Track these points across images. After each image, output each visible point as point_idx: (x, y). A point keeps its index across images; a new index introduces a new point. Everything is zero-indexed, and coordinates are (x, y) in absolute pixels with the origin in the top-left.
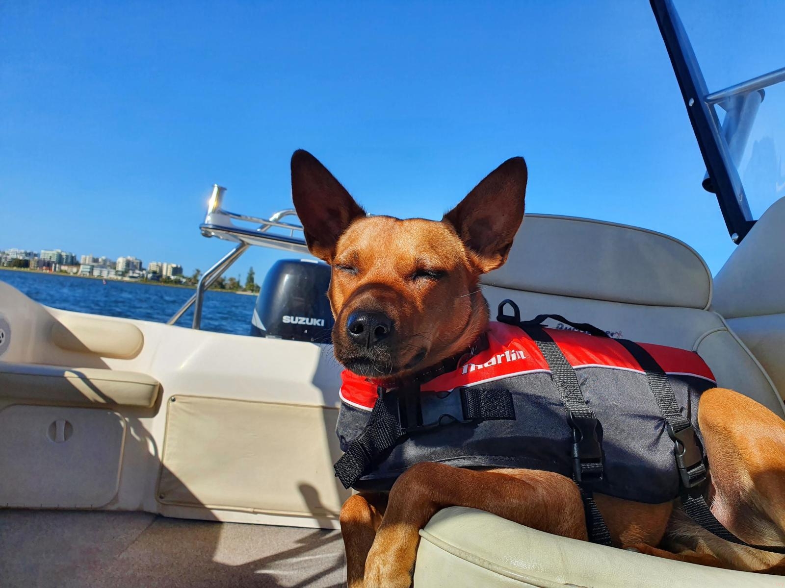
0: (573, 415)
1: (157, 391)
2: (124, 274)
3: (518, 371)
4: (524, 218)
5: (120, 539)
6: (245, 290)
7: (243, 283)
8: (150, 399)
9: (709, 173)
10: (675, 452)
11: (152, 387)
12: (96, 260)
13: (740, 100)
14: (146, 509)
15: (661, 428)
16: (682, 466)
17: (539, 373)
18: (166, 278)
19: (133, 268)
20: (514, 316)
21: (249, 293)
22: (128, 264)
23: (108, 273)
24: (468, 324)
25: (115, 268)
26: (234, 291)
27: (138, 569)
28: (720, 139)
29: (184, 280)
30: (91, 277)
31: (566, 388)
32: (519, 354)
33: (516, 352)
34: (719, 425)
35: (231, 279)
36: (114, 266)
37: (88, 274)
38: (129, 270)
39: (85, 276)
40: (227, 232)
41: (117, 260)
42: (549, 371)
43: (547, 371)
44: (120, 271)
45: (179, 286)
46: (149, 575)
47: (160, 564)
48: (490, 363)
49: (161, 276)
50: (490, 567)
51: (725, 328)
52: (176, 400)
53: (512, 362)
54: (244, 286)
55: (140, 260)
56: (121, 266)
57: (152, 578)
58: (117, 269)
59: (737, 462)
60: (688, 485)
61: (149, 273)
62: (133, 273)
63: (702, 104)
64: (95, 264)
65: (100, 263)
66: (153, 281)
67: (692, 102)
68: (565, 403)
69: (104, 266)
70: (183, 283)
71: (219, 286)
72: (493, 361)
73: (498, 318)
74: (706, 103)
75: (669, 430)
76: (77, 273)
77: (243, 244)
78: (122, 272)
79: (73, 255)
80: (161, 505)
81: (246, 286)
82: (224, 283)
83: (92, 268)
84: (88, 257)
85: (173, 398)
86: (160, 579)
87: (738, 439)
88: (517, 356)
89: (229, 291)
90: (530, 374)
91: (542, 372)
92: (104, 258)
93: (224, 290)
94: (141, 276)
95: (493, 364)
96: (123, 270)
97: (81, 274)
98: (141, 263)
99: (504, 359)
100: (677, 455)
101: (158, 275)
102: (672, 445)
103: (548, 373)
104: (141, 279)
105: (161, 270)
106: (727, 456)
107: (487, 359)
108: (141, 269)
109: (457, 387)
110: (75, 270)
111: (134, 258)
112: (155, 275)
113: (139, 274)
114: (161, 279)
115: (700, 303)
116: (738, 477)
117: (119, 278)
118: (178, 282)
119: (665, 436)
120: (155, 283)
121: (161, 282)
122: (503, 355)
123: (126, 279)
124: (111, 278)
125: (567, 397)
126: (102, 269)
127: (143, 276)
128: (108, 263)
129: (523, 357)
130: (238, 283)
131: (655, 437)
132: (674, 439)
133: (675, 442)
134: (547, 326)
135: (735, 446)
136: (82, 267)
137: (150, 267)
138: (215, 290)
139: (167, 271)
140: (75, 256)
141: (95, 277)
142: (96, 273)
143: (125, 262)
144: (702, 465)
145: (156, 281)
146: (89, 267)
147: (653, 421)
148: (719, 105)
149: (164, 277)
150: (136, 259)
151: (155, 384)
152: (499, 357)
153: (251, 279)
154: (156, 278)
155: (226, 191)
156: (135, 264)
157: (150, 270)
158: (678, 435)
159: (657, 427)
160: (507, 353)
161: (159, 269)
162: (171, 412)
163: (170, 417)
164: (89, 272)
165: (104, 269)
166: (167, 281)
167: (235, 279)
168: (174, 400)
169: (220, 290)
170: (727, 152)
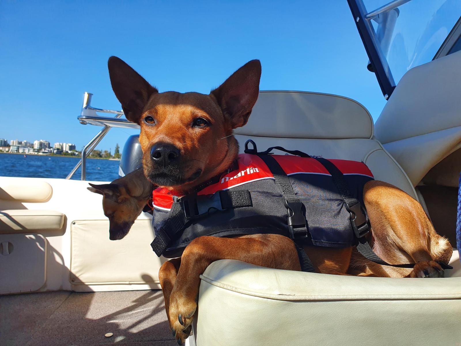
0: (287, 202)
1: (63, 220)
2: (39, 151)
3: (254, 179)
4: (259, 93)
5: (50, 307)
6: (114, 158)
7: (113, 153)
8: (60, 224)
9: (370, 61)
10: (351, 219)
11: (60, 217)
12: (20, 143)
13: (385, 15)
14: (64, 289)
15: (341, 205)
16: (355, 226)
17: (267, 179)
18: (65, 152)
19: (45, 147)
20: (253, 149)
21: (117, 159)
22: (41, 144)
23: (29, 150)
24: (226, 156)
25: (33, 148)
26: (107, 159)
27: (62, 323)
28: (375, 40)
29: (77, 153)
30: (18, 153)
31: (283, 186)
32: (255, 169)
33: (253, 168)
34: (373, 201)
35: (106, 152)
36: (32, 146)
37: (16, 151)
38: (42, 148)
39: (14, 153)
40: (95, 120)
41: (34, 142)
42: (273, 178)
43: (272, 178)
44: (36, 149)
45: (74, 157)
46: (68, 326)
47: (75, 319)
48: (238, 176)
49: (62, 151)
50: (236, 290)
51: (381, 148)
52: (76, 223)
53: (250, 174)
54: (114, 156)
55: (48, 142)
56: (36, 146)
57: (70, 327)
58: (34, 148)
59: (384, 220)
60: (359, 237)
61: (55, 150)
62: (45, 150)
63: (364, 20)
64: (20, 145)
65: (23, 145)
66: (57, 154)
67: (358, 19)
68: (283, 195)
69: (26, 146)
70: (76, 155)
71: (99, 156)
72: (239, 175)
73: (245, 151)
74: (366, 19)
75: (346, 206)
76: (8, 151)
77: (107, 128)
78: (38, 150)
79: (5, 140)
80: (73, 286)
81: (115, 155)
82: (101, 154)
83: (18, 148)
84: (15, 141)
85: (74, 222)
86: (75, 328)
87: (384, 207)
88: (253, 171)
89: (105, 159)
90: (261, 180)
91: (268, 179)
92: (25, 141)
93: (101, 158)
94: (50, 151)
95: (239, 176)
96: (38, 148)
97: (11, 152)
98: (49, 144)
99: (246, 173)
100: (351, 220)
101: (60, 151)
102: (348, 215)
103: (272, 179)
104: (50, 153)
105: (62, 148)
106: (379, 218)
107: (236, 174)
108: (50, 148)
109: (218, 191)
110: (7, 149)
111: (45, 141)
112: (58, 150)
113: (49, 150)
114: (62, 153)
115: (368, 136)
116: (385, 229)
117: (36, 153)
118: (73, 154)
119: (344, 209)
120: (58, 156)
121: (62, 155)
122: (245, 171)
123: (41, 154)
124: (31, 153)
125: (284, 191)
126: (25, 148)
127: (51, 152)
128: (28, 145)
129: (257, 171)
130: (110, 153)
131: (338, 210)
132: (349, 211)
133: (350, 213)
134: (273, 153)
135: (382, 212)
136: (11, 147)
137: (55, 146)
138: (96, 158)
139: (66, 148)
140: (7, 141)
141: (21, 153)
142: (21, 151)
143: (39, 144)
144: (366, 224)
145: (59, 154)
146: (16, 147)
147: (336, 202)
148: (373, 19)
149: (64, 152)
150: (46, 142)
151: (62, 215)
152: (243, 172)
153: (117, 151)
154: (59, 152)
155: (92, 96)
156: (45, 144)
157: (55, 148)
158: (352, 208)
159: (339, 205)
160: (248, 170)
161: (61, 147)
162: (73, 230)
163: (73, 234)
164: (16, 150)
165: (26, 148)
166: (66, 154)
167: (108, 151)
168: (74, 224)
169: (99, 158)
170: (380, 47)
